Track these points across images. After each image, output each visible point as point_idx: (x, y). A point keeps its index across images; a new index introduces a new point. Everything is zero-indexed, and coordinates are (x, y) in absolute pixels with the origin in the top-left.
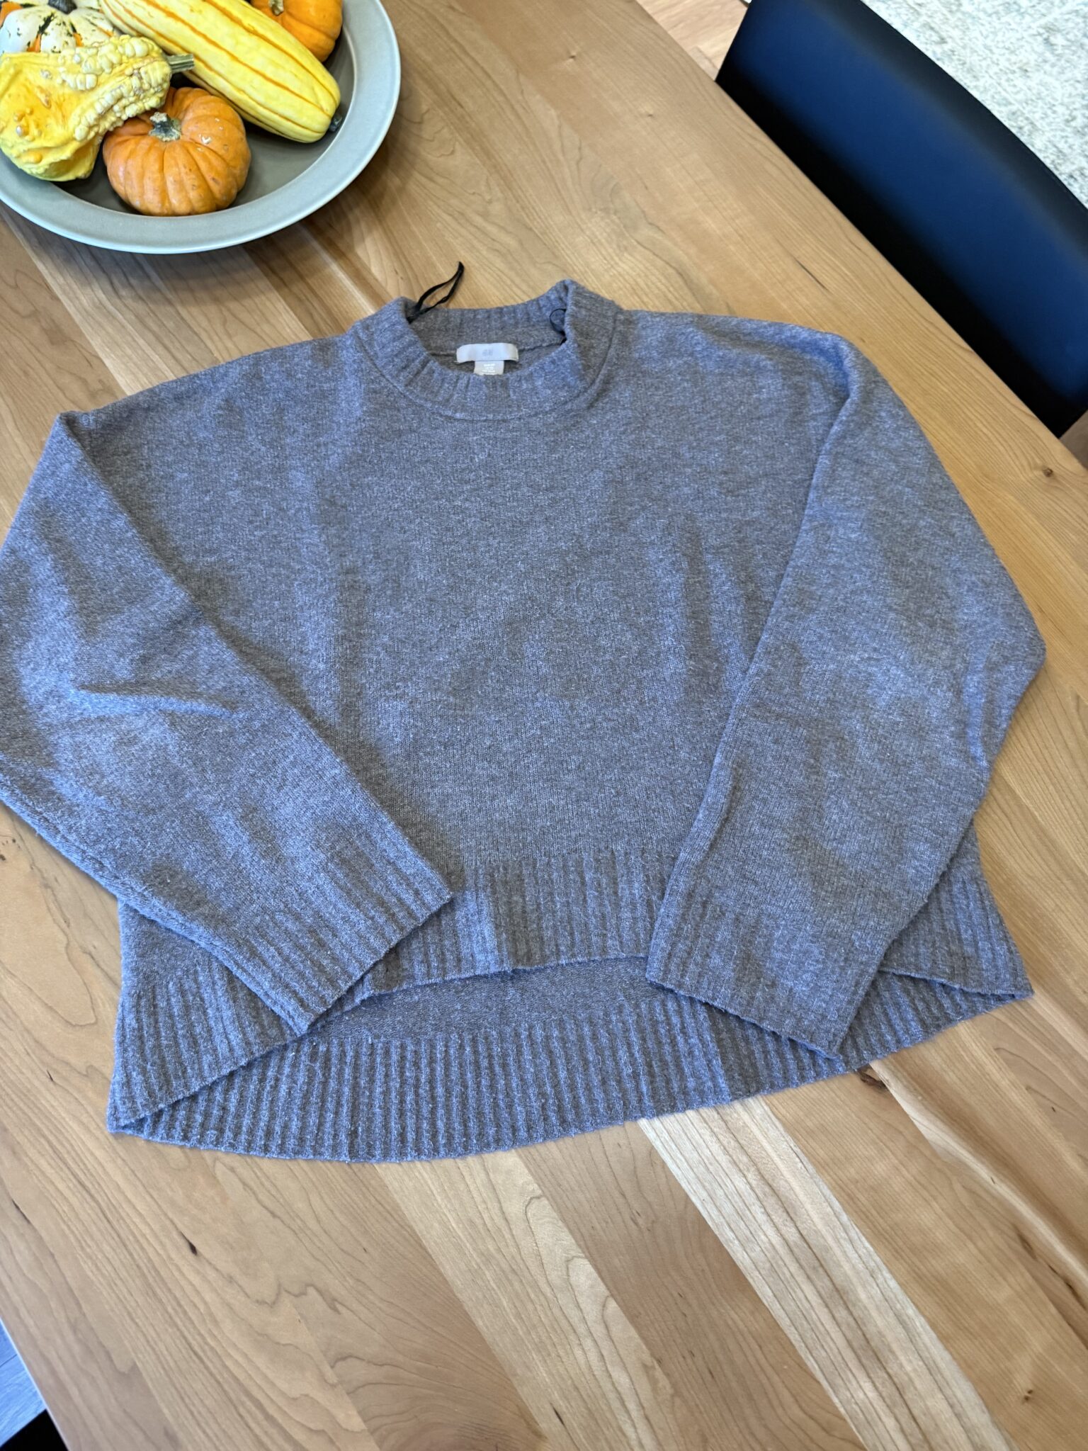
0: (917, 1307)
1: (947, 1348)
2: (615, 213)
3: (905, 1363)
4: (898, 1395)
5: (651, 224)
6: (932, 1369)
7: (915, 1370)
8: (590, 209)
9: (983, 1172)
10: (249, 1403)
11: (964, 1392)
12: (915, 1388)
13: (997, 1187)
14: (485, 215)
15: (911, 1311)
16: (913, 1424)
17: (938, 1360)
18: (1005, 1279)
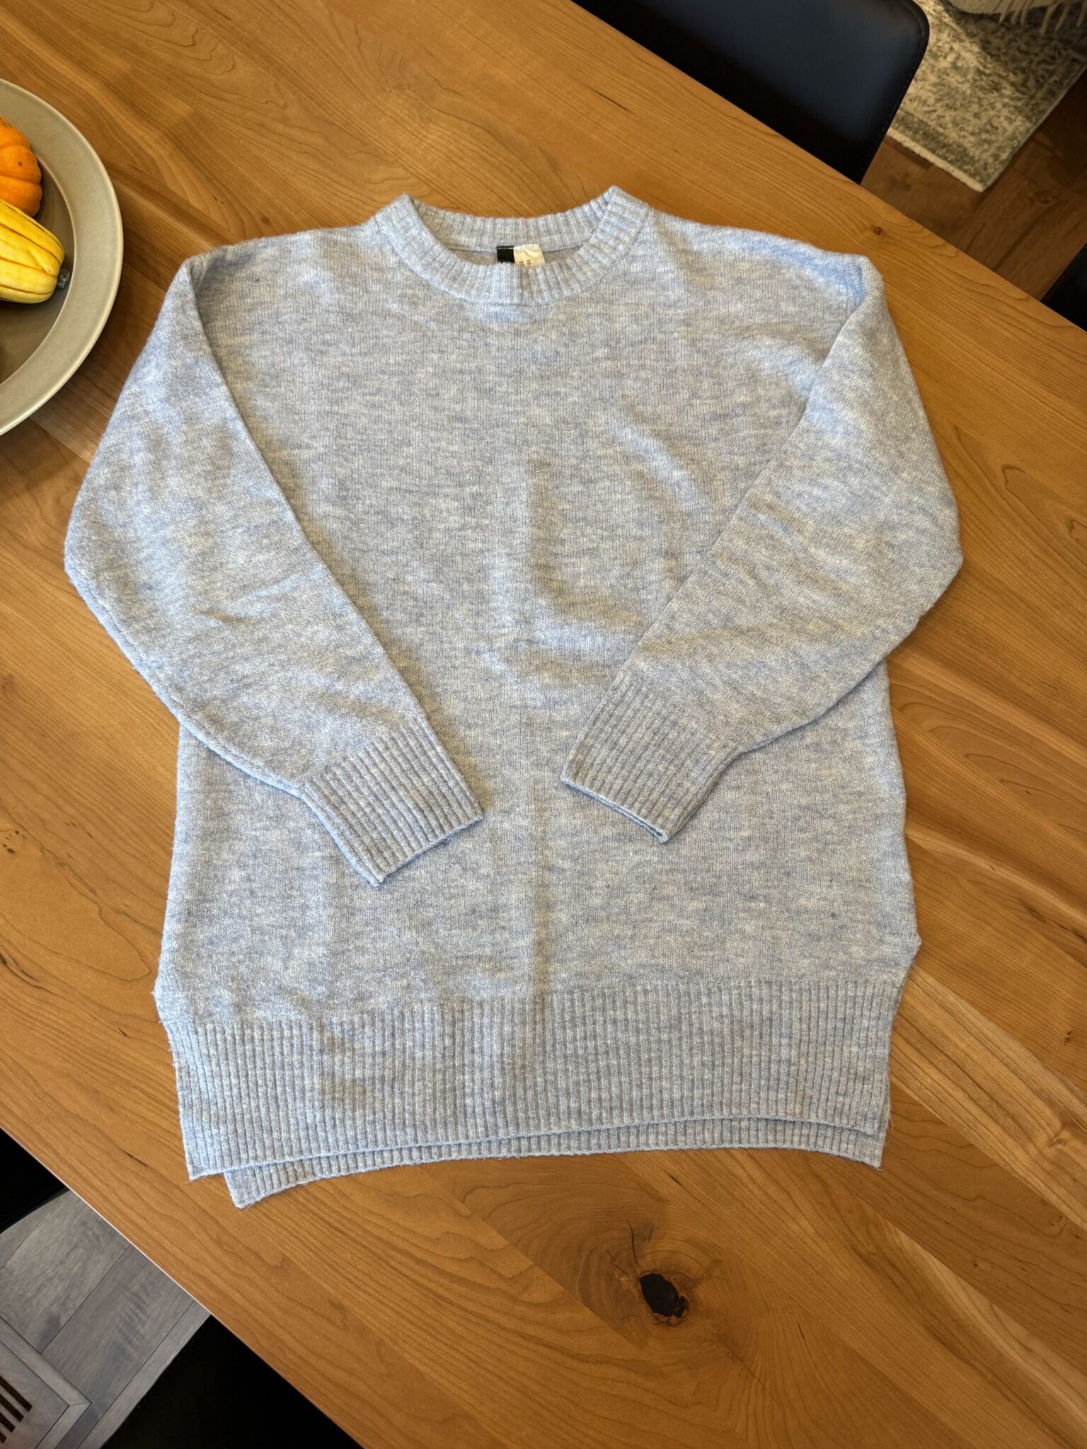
0: (956, 993)
1: (990, 1019)
2: (409, 88)
3: (959, 1042)
4: (959, 1070)
5: (446, 89)
6: (982, 1039)
7: (968, 1045)
8: (384, 89)
9: (982, 863)
10: (398, 1256)
11: (1015, 1050)
12: (973, 1060)
13: (997, 872)
14: (285, 121)
15: (952, 998)
16: (979, 1090)
17: (986, 1031)
18: (1025, 948)
